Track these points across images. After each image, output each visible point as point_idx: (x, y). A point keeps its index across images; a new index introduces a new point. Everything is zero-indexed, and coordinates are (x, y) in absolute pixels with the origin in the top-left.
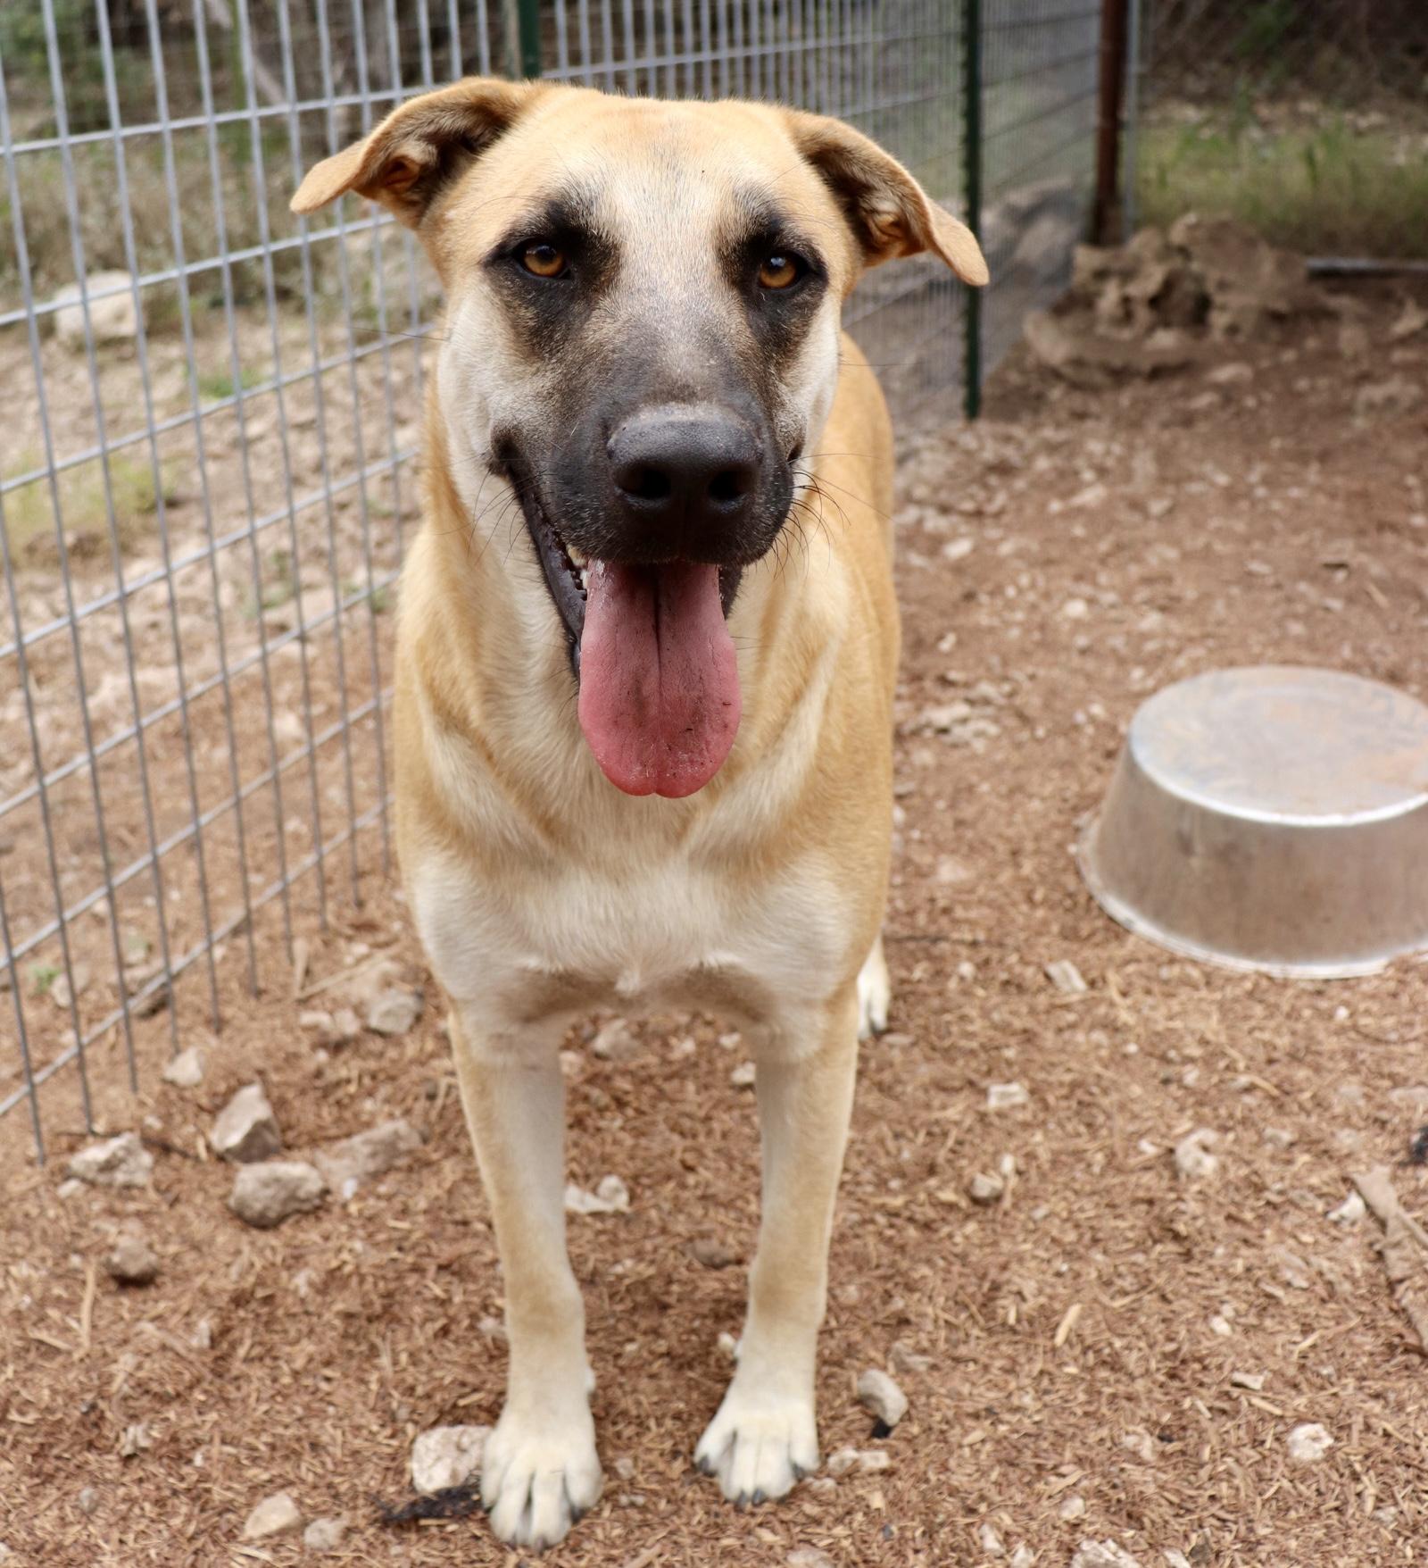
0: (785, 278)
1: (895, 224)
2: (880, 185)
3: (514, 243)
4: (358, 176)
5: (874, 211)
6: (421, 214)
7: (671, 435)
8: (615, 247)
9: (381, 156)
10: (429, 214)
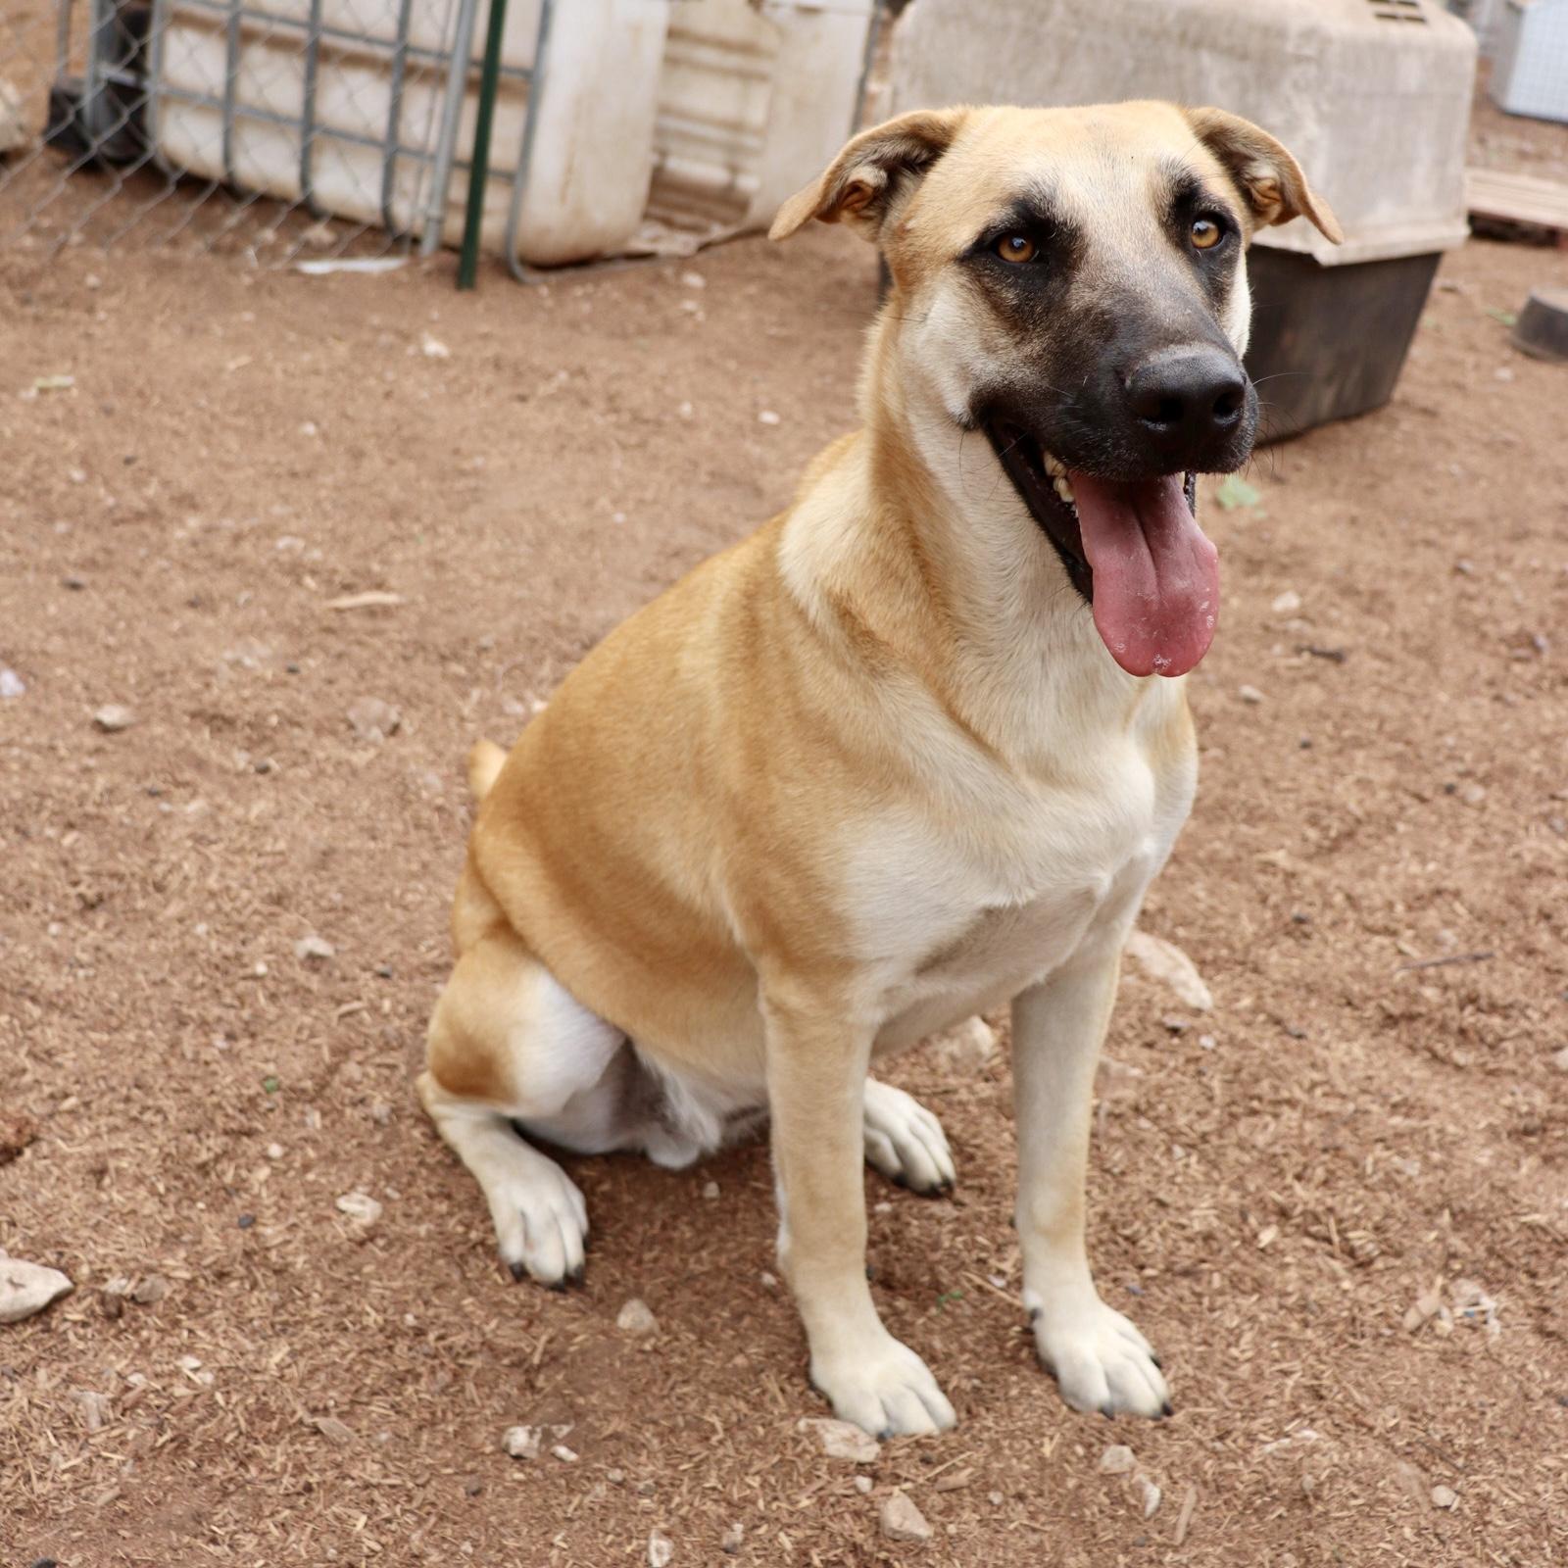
0: (1212, 237)
1: (1272, 188)
2: (1255, 155)
3: (990, 238)
4: (820, 204)
5: (1255, 180)
6: (880, 224)
7: (1178, 369)
8: (1078, 228)
9: (837, 185)
10: (886, 223)
